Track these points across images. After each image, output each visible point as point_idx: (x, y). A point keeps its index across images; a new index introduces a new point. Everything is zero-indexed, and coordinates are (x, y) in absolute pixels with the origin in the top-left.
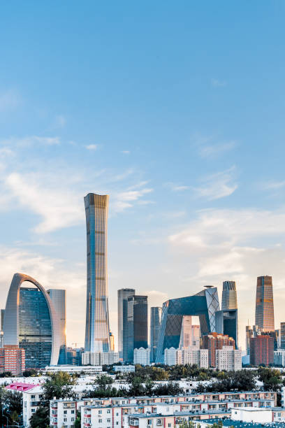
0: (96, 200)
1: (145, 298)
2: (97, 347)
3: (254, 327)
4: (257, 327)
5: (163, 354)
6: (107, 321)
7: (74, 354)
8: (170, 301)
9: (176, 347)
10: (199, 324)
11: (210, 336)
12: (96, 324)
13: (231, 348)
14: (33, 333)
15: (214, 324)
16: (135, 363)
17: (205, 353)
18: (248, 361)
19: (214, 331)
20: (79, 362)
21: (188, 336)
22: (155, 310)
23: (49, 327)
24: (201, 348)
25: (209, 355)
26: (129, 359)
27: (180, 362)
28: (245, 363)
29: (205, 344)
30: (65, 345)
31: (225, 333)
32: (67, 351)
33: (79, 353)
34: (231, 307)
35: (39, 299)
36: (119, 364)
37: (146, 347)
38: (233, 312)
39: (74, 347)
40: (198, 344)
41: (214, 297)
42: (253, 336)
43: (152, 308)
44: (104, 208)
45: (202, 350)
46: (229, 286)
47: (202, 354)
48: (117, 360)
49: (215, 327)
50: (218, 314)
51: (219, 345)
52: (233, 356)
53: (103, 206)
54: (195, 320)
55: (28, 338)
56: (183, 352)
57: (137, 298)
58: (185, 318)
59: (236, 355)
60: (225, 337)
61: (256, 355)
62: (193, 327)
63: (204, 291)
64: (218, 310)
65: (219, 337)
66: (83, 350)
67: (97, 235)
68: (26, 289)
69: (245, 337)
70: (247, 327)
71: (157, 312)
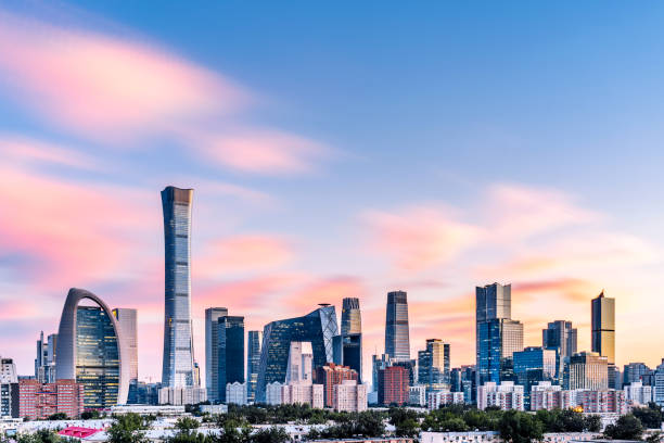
0: (176, 194)
1: (241, 319)
2: (178, 381)
3: (383, 356)
4: (387, 356)
5: (265, 390)
6: (190, 349)
7: (149, 392)
8: (274, 323)
9: (282, 380)
10: (311, 353)
11: (325, 368)
12: (177, 353)
13: (354, 383)
14: (95, 365)
15: (331, 352)
16: (228, 402)
17: (319, 389)
18: (375, 400)
19: (331, 361)
20: (154, 400)
21: (297, 368)
22: (253, 335)
23: (115, 355)
24: (314, 382)
25: (325, 392)
26: (220, 397)
27: (286, 401)
28: (371, 402)
29: (320, 377)
30: (136, 380)
31: (345, 365)
32: (139, 386)
33: (155, 390)
34: (353, 331)
35: (102, 321)
36: (208, 403)
37: (242, 381)
38: (357, 338)
39: (147, 382)
40: (310, 377)
41: (331, 317)
42: (382, 368)
43: (251, 333)
44: (187, 205)
45: (315, 386)
46: (350, 305)
47: (315, 390)
48: (204, 398)
49: (334, 356)
50: (336, 340)
51: (337, 379)
52: (356, 392)
53: (186, 202)
54: (307, 348)
55: (87, 370)
56: (291, 388)
57: (231, 319)
58: (294, 345)
59: (360, 392)
60: (346, 369)
61: (386, 392)
62: (303, 356)
63: (318, 311)
64: (336, 334)
65: (338, 368)
66: (160, 386)
67: (177, 240)
68: (86, 308)
69: (372, 369)
70: (375, 356)
71: (257, 337)
